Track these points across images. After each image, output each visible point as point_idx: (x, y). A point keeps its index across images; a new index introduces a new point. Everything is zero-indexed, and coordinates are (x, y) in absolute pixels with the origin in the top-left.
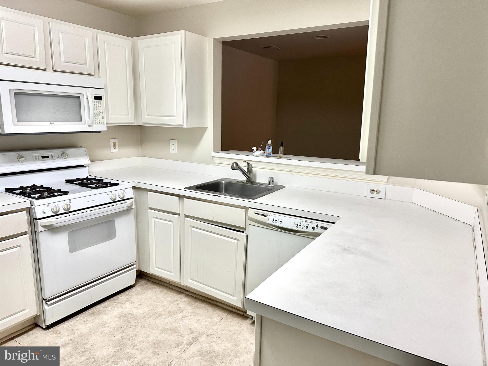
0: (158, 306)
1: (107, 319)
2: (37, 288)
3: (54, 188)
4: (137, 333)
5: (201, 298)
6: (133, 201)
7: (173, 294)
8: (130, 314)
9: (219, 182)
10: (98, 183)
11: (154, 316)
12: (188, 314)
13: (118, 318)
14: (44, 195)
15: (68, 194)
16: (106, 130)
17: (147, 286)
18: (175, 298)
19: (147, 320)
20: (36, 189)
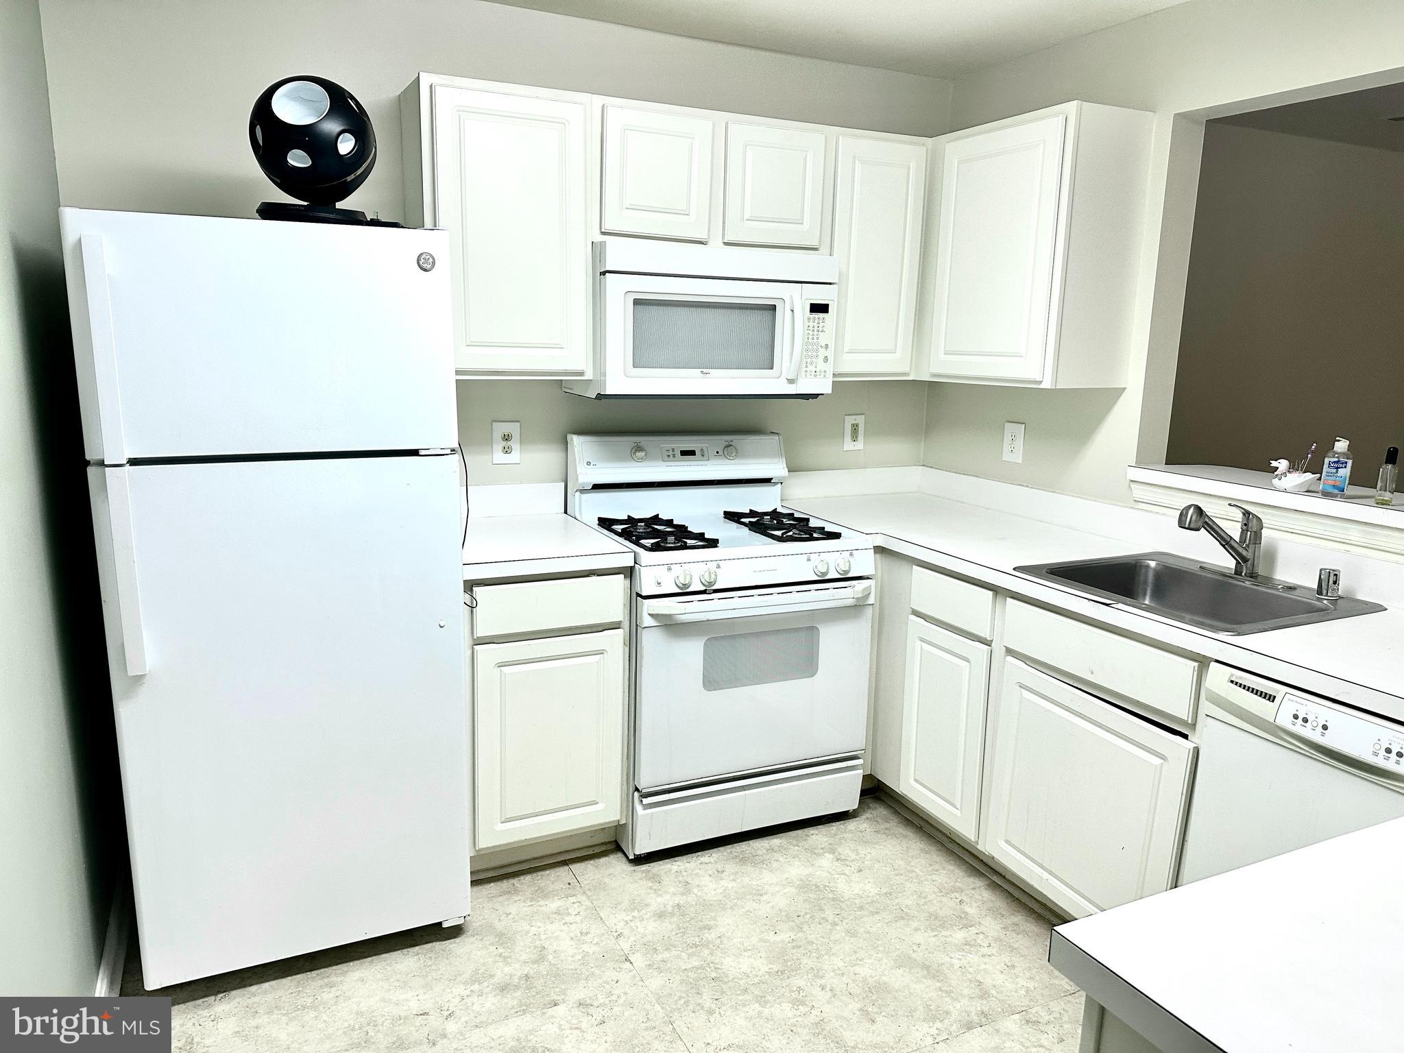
0: (904, 891)
1: (770, 882)
2: (627, 759)
3: (694, 529)
4: (831, 945)
5: (1036, 907)
6: (871, 586)
7: (953, 871)
8: (827, 888)
9: (1136, 563)
10: (791, 527)
11: (888, 913)
12: (982, 939)
13: (796, 888)
14: (667, 543)
15: (716, 547)
16: (830, 392)
17: (888, 825)
18: (958, 884)
19: (867, 918)
20: (656, 527)
